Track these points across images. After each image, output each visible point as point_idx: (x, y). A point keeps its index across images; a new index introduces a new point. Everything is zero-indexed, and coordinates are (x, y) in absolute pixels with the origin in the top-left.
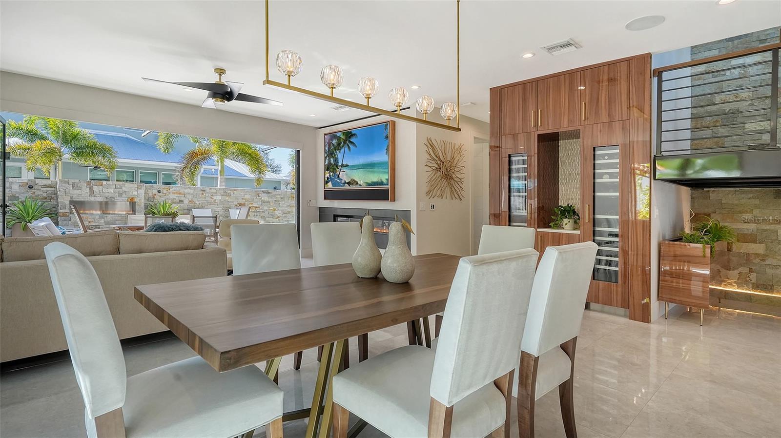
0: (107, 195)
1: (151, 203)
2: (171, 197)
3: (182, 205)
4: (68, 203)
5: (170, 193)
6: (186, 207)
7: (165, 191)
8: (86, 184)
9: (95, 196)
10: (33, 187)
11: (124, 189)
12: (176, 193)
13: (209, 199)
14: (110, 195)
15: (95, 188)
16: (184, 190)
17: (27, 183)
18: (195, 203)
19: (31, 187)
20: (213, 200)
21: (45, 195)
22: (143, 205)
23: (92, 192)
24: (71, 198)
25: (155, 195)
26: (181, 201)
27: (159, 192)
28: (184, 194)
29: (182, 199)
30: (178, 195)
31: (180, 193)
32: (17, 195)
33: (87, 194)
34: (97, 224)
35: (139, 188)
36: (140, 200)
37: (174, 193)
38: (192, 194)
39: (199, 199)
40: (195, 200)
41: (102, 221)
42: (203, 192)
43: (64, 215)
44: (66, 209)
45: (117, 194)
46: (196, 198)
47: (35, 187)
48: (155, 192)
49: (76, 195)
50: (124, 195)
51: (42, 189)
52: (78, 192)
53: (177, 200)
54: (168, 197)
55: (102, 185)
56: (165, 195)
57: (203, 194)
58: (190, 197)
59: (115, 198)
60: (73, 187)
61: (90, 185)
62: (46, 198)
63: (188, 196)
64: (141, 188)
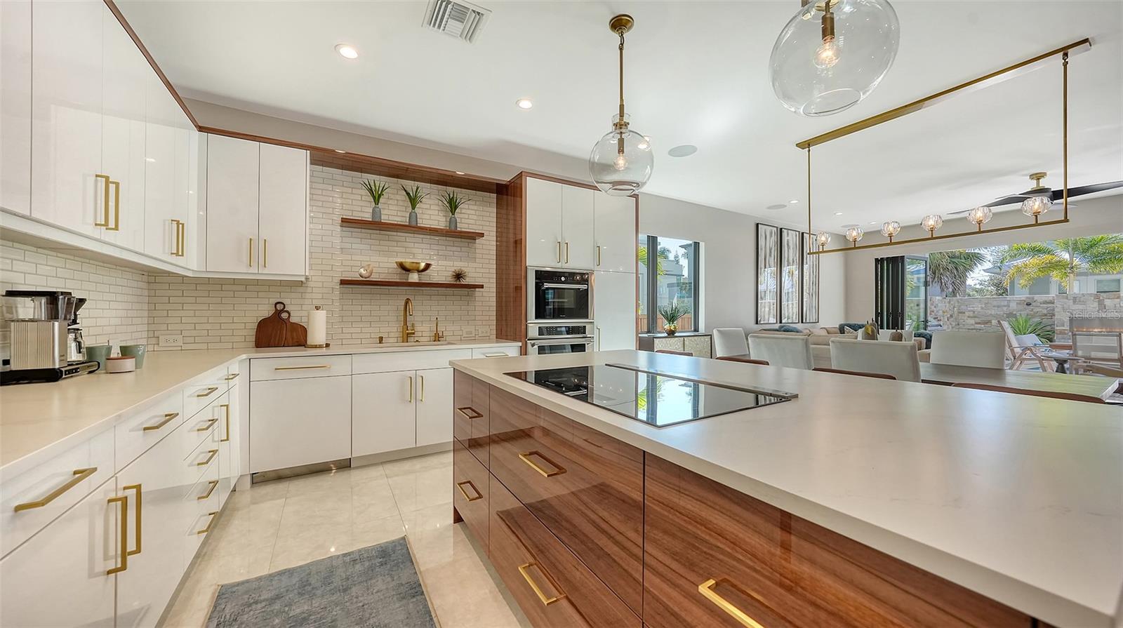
4: (1067, 320)
8: (1092, 298)
9: (1106, 312)
10: (1030, 304)
15: (1108, 302)
17: (1025, 301)
19: (1029, 304)
21: (1045, 312)
23: (1102, 306)
24: (1071, 314)
32: (1014, 313)
33: (1094, 309)
43: (1062, 334)
44: (1064, 326)
47: (1034, 304)
49: (1077, 311)
51: (1042, 305)
52: (1081, 307)
60: (1074, 302)
61: (1098, 299)
62: (1046, 315)
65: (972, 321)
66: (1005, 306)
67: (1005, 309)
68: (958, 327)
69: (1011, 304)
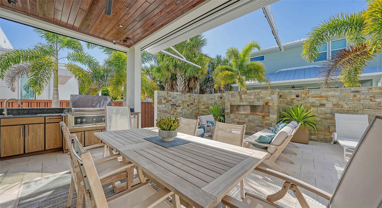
0: (250, 100)
1: (289, 106)
2: (310, 101)
3: (323, 109)
4: (229, 106)
5: (308, 97)
6: (329, 111)
7: (303, 96)
8: (238, 94)
9: (242, 102)
10: (222, 98)
11: (261, 95)
12: (316, 97)
13: (367, 102)
14: (252, 100)
15: (243, 96)
16: (327, 93)
17: (220, 96)
18: (342, 107)
20: (374, 103)
22: (276, 108)
23: (241, 99)
24: (231, 103)
25: (293, 99)
26: (323, 105)
27: (297, 96)
28: (326, 97)
29: (324, 102)
30: (319, 99)
31: (321, 97)
33: (238, 100)
34: (243, 121)
35: (272, 93)
36: (273, 104)
37: (314, 97)
38: (338, 96)
39: (348, 103)
40: (341, 103)
41: (247, 120)
42: (356, 94)
43: (228, 114)
44: (228, 110)
45: (256, 100)
46: (344, 100)
48: (294, 96)
49: (233, 101)
50: (260, 101)
52: (234, 99)
53: (318, 103)
54: (306, 101)
55: (246, 94)
56: (304, 99)
57: (355, 96)
58: (335, 100)
59: (255, 103)
60: (232, 96)
61: (240, 94)
63: (331, 99)
64: (274, 94)
65: (203, 107)
66: (214, 99)
67: (214, 100)
68: (198, 110)
69: (216, 98)
